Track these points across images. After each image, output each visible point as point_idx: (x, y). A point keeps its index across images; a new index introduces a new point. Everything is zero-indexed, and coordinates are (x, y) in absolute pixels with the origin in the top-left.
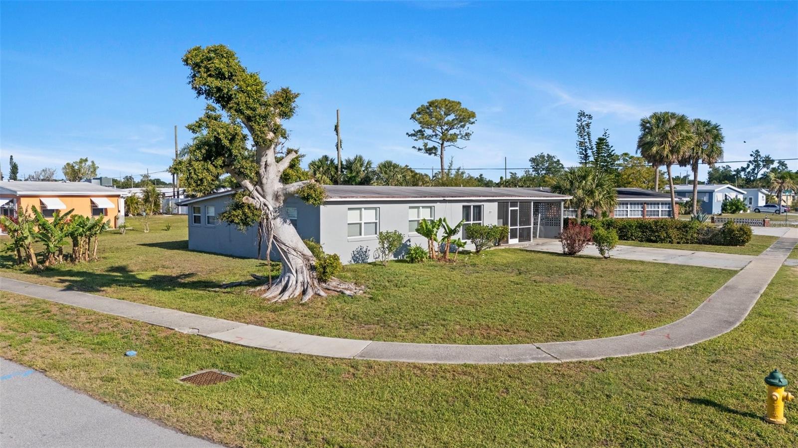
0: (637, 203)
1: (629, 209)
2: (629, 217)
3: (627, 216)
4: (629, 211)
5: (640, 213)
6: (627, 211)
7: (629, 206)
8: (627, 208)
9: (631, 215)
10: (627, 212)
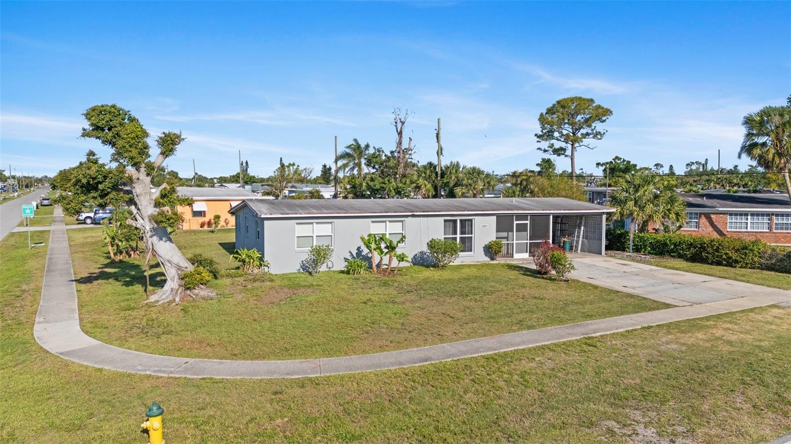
0: (763, 214)
1: (749, 221)
2: (749, 230)
3: (747, 229)
4: (749, 224)
5: (766, 226)
6: (747, 223)
7: (749, 217)
8: (747, 219)
9: (751, 227)
10: (747, 225)
